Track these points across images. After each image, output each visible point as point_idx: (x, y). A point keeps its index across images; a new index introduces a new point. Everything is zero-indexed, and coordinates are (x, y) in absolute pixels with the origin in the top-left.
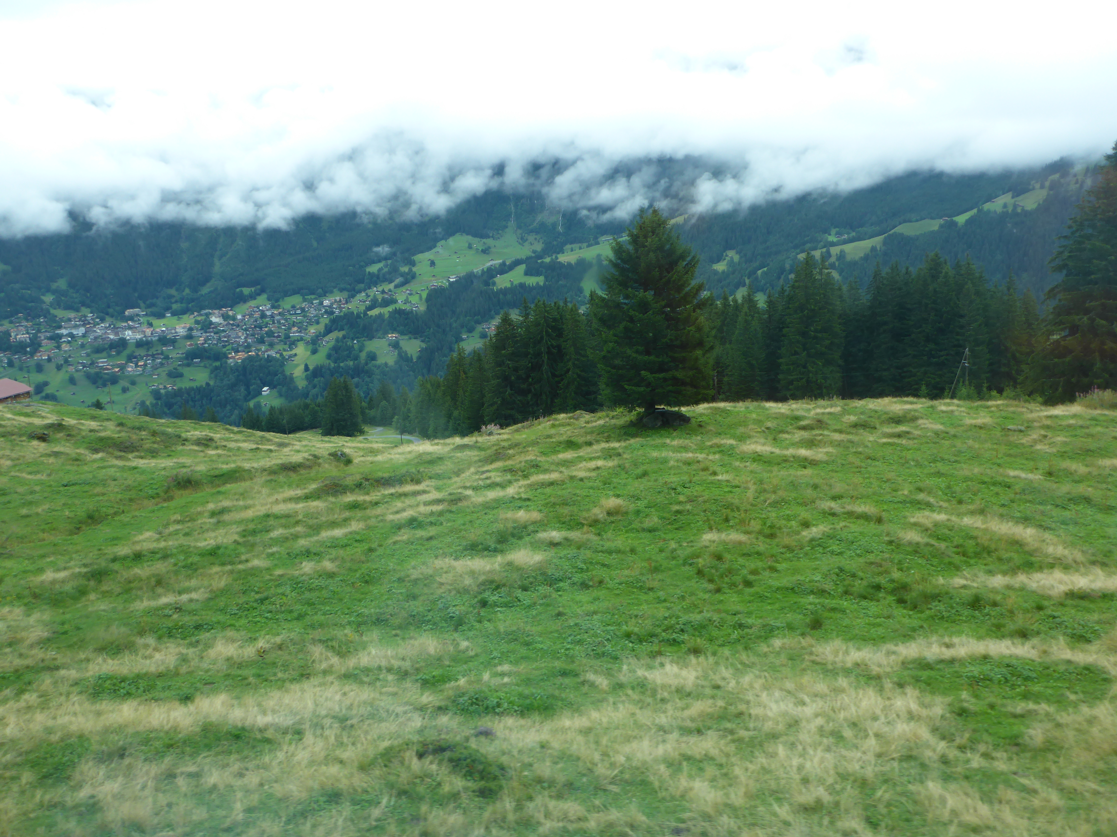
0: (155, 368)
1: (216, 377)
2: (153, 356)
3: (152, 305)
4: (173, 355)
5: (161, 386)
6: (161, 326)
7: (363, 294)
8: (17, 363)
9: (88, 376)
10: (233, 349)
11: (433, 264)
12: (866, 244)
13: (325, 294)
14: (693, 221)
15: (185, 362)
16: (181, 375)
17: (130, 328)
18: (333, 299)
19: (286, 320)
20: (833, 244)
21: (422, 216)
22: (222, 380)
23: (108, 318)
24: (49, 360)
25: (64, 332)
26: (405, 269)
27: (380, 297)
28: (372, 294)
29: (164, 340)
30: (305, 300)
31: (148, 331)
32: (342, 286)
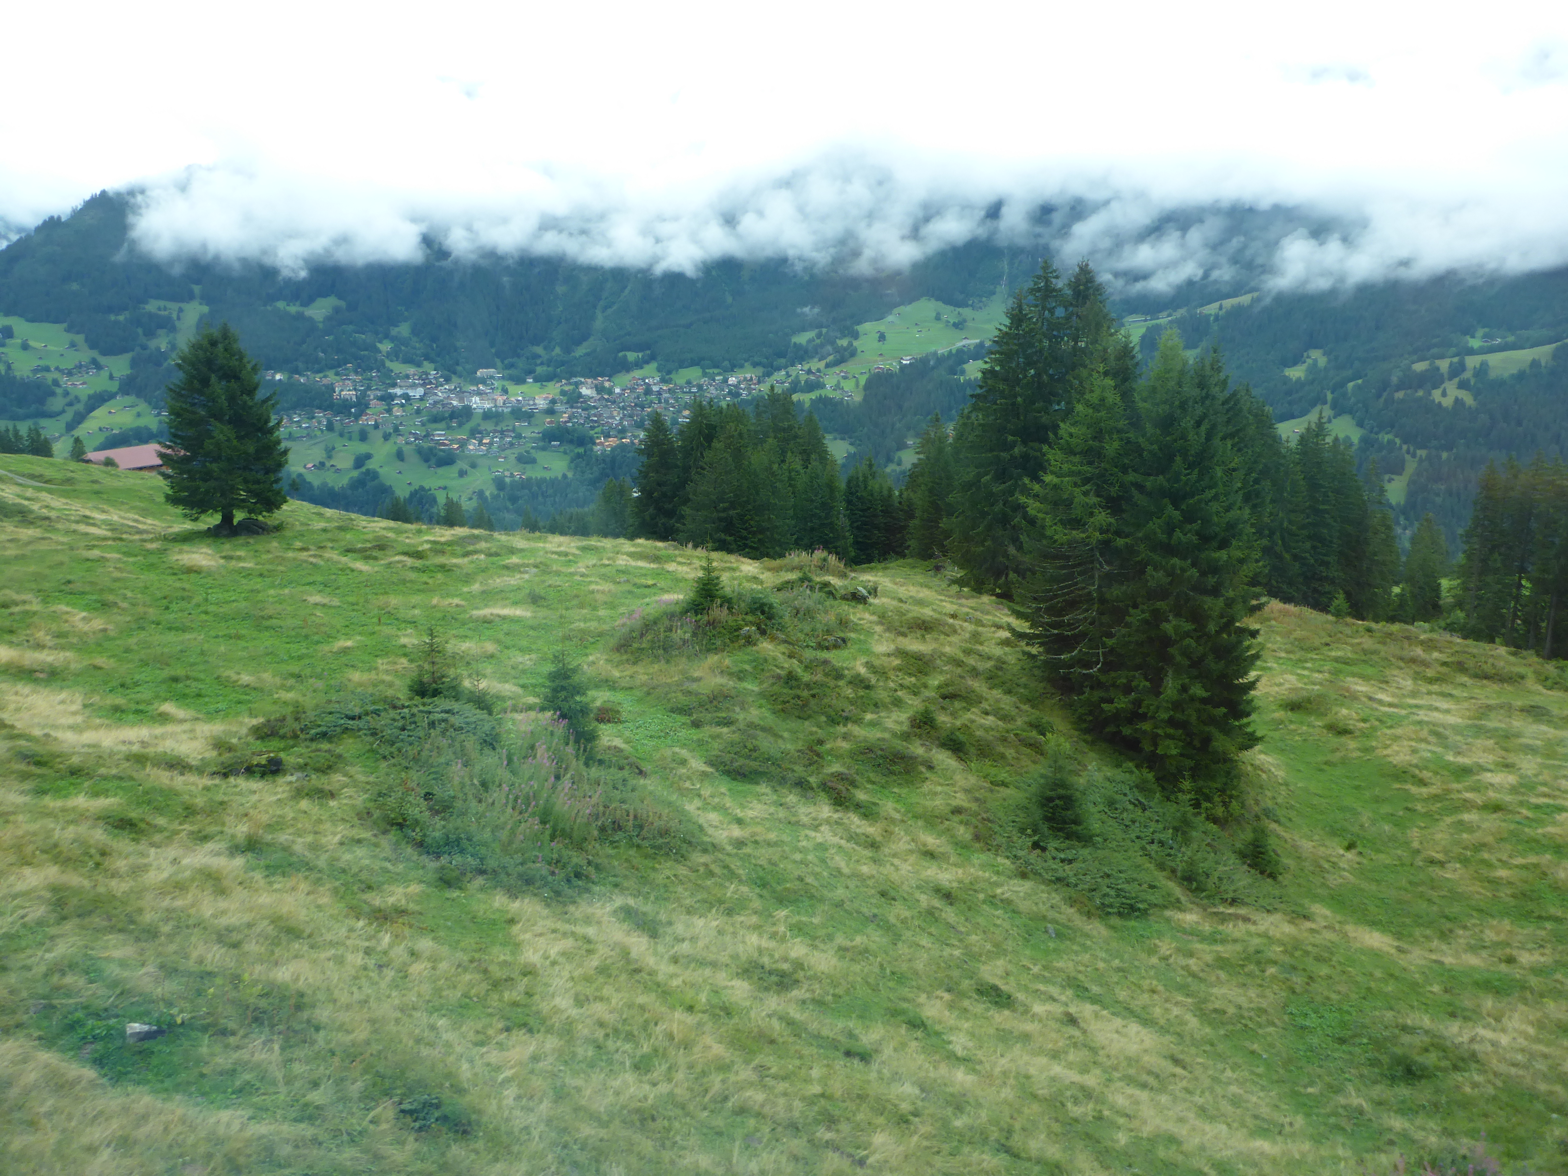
0: (502, 449)
1: (576, 467)
2: (502, 432)
3: (512, 366)
4: (527, 433)
5: (507, 473)
6: (518, 394)
7: (783, 373)
8: (337, 426)
9: (420, 451)
10: (602, 432)
11: (882, 337)
12: (1523, 356)
13: (733, 367)
14: (1268, 301)
15: (541, 444)
16: (533, 461)
17: (479, 393)
18: (741, 376)
19: (676, 399)
20: (1472, 352)
21: (876, 270)
22: (583, 472)
23: (454, 378)
24: (376, 426)
25: (398, 391)
26: (844, 342)
27: (803, 378)
28: (794, 374)
29: (518, 413)
30: (705, 374)
31: (500, 400)
32: (756, 359)
